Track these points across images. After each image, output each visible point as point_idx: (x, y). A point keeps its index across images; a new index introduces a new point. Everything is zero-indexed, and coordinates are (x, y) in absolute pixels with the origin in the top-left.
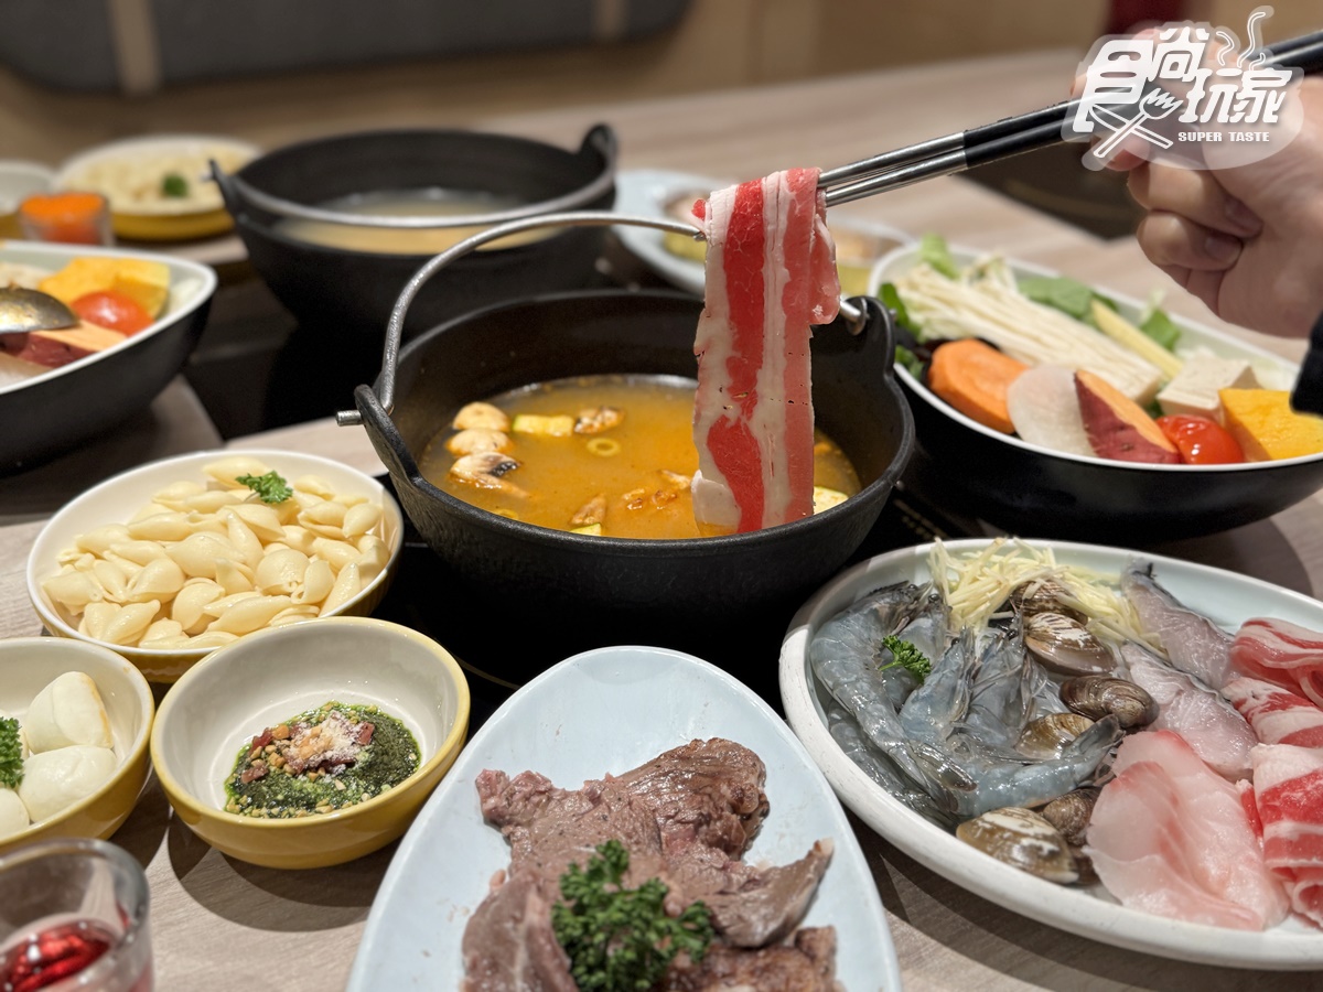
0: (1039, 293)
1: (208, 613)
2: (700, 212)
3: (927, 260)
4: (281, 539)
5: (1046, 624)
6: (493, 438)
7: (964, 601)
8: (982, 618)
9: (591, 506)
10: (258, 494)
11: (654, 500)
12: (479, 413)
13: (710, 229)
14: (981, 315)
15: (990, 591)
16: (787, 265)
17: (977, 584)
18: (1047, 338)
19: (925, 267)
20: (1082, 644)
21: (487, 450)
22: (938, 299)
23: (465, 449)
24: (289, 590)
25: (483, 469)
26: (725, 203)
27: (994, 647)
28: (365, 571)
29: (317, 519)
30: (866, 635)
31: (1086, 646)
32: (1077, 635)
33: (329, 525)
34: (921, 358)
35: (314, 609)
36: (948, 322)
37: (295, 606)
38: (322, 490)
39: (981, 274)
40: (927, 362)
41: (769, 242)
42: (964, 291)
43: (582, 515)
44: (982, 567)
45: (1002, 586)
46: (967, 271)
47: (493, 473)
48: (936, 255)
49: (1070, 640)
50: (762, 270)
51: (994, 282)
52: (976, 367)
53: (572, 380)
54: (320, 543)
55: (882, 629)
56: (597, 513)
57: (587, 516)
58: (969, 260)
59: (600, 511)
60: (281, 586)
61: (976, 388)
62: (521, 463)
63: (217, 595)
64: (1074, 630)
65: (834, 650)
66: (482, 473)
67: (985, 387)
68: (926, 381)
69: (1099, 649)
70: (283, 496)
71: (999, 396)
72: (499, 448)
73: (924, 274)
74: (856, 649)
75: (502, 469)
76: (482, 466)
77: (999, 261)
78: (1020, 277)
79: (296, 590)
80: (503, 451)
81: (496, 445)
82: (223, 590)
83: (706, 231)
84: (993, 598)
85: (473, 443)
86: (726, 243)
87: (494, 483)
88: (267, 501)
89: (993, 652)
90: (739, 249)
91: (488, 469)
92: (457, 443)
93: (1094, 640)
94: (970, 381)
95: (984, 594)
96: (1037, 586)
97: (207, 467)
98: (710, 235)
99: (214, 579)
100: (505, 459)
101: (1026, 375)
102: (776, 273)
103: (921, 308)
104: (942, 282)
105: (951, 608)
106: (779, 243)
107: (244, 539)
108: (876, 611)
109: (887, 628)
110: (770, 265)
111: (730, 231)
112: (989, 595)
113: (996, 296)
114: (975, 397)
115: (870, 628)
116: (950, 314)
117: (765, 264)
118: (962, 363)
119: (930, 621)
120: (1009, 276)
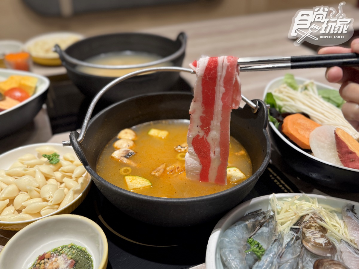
0: (326, 95)
1: (23, 205)
2: (195, 65)
3: (286, 83)
4: (53, 177)
5: (311, 235)
6: (128, 143)
7: (282, 219)
8: (288, 227)
9: (160, 168)
10: (49, 161)
11: (176, 170)
12: (126, 133)
13: (198, 71)
14: (304, 104)
15: (292, 216)
16: (224, 87)
17: (287, 213)
18: (326, 114)
19: (285, 85)
20: (324, 245)
21: (125, 147)
22: (288, 97)
23: (119, 147)
24: (48, 199)
25: (123, 155)
26: (204, 63)
27: (291, 242)
28: (76, 192)
29: (65, 171)
30: (241, 236)
31: (325, 246)
32: (322, 241)
33: (69, 173)
34: (279, 121)
35: (57, 206)
36: (292, 106)
37: (49, 206)
38: (71, 159)
39: (306, 88)
40: (281, 122)
41: (218, 78)
42: (299, 94)
43: (155, 171)
44: (290, 206)
45: (297, 215)
46: (300, 86)
47: (125, 157)
48: (290, 81)
49: (319, 243)
50: (215, 88)
51: (310, 92)
52: (299, 124)
53: (160, 121)
54: (66, 180)
55: (249, 233)
56: (160, 171)
57: (157, 172)
58: (302, 82)
59: (162, 170)
60: (46, 198)
61: (299, 133)
62: (136, 153)
63: (27, 199)
64: (321, 239)
65: (228, 244)
66: (122, 156)
67: (302, 132)
68: (280, 129)
69: (330, 247)
70: (56, 162)
71: (307, 136)
72: (130, 147)
73: (285, 88)
74: (237, 243)
75: (129, 155)
76: (122, 154)
77: (312, 83)
78: (319, 88)
79: (51, 199)
80: (131, 148)
81: (129, 146)
82: (29, 197)
83: (197, 72)
84: (293, 219)
85: (121, 145)
86: (203, 76)
87: (125, 160)
88: (51, 163)
89: (290, 245)
90: (208, 79)
91: (124, 155)
92: (117, 144)
93: (329, 242)
94: (297, 130)
95: (290, 217)
96: (309, 216)
97: (37, 149)
98: (198, 73)
99: (27, 192)
100: (131, 151)
101: (317, 129)
102: (220, 89)
103: (282, 100)
104: (291, 91)
105: (277, 222)
106: (222, 79)
107: (40, 177)
108: (247, 225)
109: (251, 232)
110: (218, 87)
111: (205, 72)
112: (291, 218)
113: (310, 97)
114: (298, 136)
115: (244, 233)
116: (293, 103)
117: (216, 86)
118: (294, 123)
119: (268, 229)
120: (315, 89)
